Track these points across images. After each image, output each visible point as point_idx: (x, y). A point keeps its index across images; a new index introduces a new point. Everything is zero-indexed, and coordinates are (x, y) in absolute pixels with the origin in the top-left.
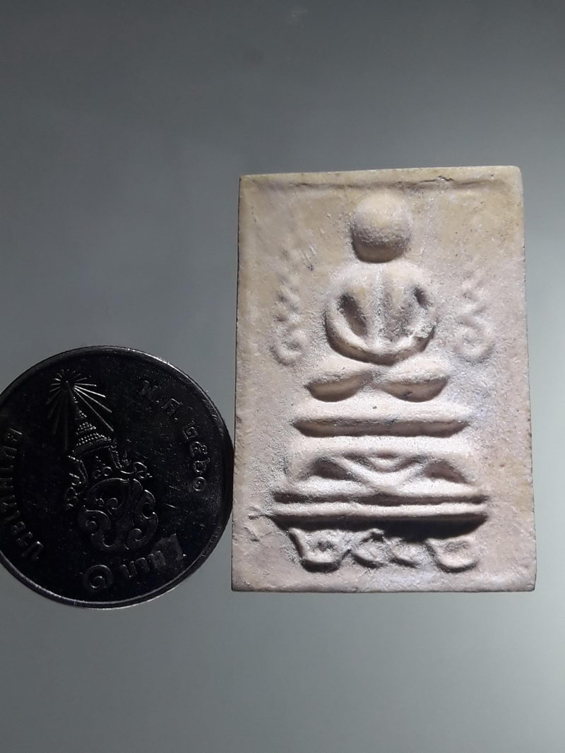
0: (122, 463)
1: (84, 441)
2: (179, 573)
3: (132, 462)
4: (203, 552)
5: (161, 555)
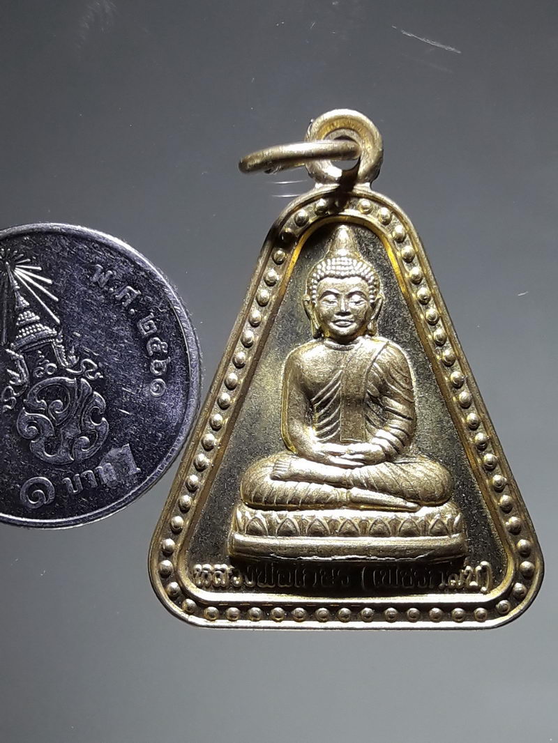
0: (69, 361)
1: (25, 332)
2: (132, 489)
3: (80, 360)
4: (160, 466)
5: (111, 468)
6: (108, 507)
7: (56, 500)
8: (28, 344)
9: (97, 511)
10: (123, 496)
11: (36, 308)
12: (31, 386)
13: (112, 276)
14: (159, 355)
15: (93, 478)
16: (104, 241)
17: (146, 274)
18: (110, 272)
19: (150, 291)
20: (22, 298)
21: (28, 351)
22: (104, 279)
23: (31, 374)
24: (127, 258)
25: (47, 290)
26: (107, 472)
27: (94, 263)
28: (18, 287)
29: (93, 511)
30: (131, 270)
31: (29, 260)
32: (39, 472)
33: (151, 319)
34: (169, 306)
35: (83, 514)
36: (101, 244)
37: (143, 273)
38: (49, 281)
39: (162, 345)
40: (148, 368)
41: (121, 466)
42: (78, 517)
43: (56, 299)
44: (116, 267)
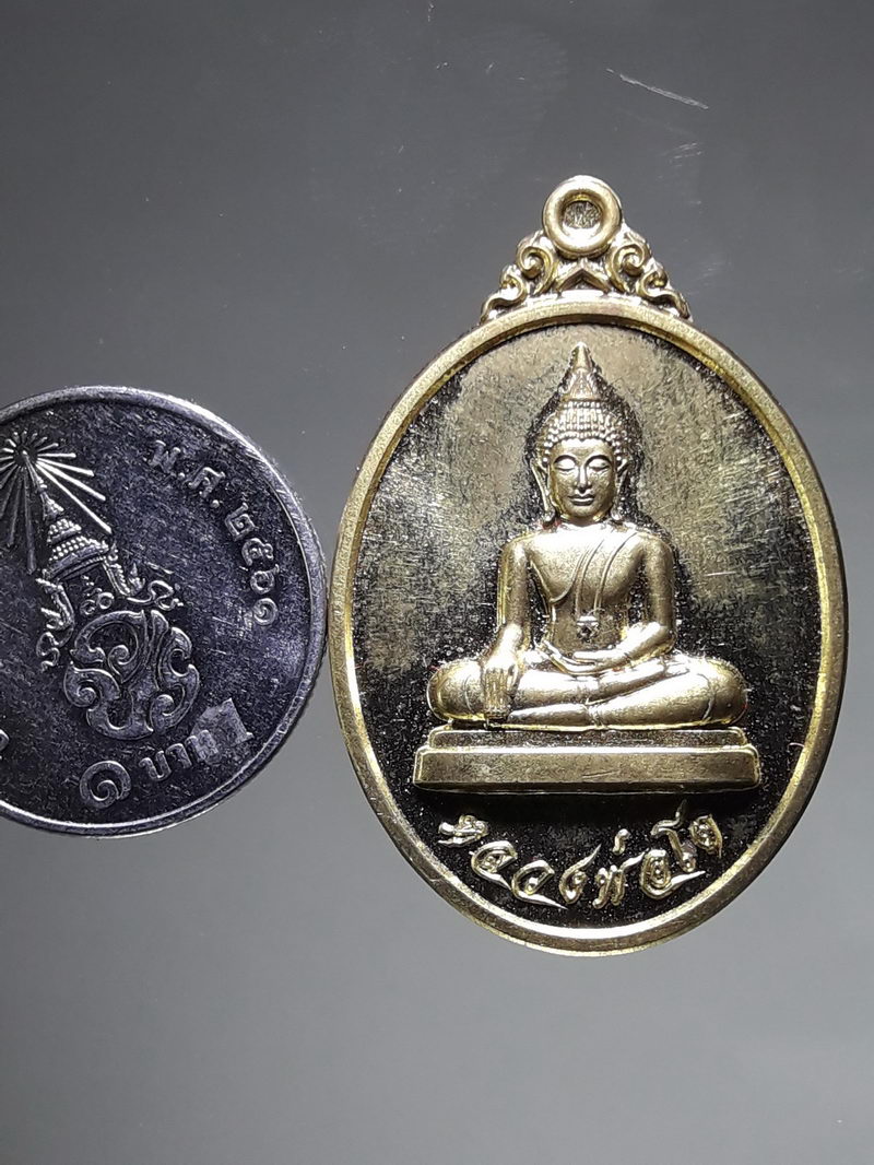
6: (211, 794)
7: (133, 791)
8: (68, 568)
9: (195, 803)
10: (231, 777)
11: (73, 513)
12: (80, 630)
13: (180, 455)
14: (260, 563)
15: (184, 755)
16: (162, 406)
17: (231, 447)
18: (178, 449)
19: (238, 471)
20: (51, 502)
21: (69, 578)
22: (170, 460)
23: (77, 612)
24: (199, 426)
25: (88, 485)
26: (204, 743)
27: (152, 439)
28: (46, 486)
29: (188, 802)
30: (207, 444)
31: (57, 445)
32: (104, 754)
33: (245, 512)
34: (268, 490)
35: (175, 808)
36: (160, 410)
37: (225, 446)
38: (90, 473)
39: (265, 549)
40: (248, 585)
41: (224, 732)
42: (168, 814)
43: (103, 498)
44: (185, 441)
